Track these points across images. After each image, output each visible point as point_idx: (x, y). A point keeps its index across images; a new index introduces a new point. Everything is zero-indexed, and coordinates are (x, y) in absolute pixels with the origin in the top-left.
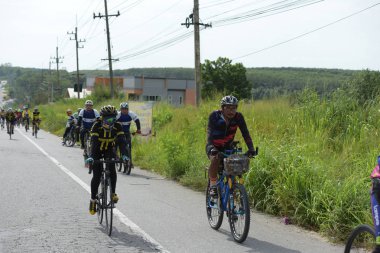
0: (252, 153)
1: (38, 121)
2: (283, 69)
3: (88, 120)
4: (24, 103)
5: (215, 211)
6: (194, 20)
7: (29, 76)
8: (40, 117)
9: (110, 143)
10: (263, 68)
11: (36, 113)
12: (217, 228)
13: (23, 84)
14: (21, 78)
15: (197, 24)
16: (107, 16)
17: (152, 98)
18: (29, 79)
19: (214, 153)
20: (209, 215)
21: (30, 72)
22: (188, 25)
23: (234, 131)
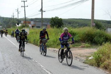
0: (48, 39)
1: (7, 32)
2: (79, 19)
3: (17, 32)
4: (4, 27)
5: (41, 51)
6: (42, 10)
7: (6, 20)
8: (8, 31)
9: (24, 37)
10: (73, 19)
11: (7, 30)
12: (41, 54)
13: (5, 22)
14: (4, 20)
15: (42, 11)
16: (25, 7)
17: (38, 27)
18: (6, 21)
19: (41, 39)
20: (40, 51)
21: (7, 18)
22: (40, 11)
23: (45, 35)
